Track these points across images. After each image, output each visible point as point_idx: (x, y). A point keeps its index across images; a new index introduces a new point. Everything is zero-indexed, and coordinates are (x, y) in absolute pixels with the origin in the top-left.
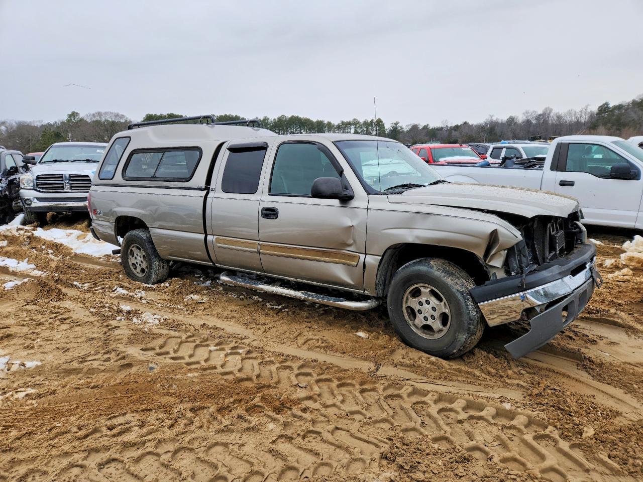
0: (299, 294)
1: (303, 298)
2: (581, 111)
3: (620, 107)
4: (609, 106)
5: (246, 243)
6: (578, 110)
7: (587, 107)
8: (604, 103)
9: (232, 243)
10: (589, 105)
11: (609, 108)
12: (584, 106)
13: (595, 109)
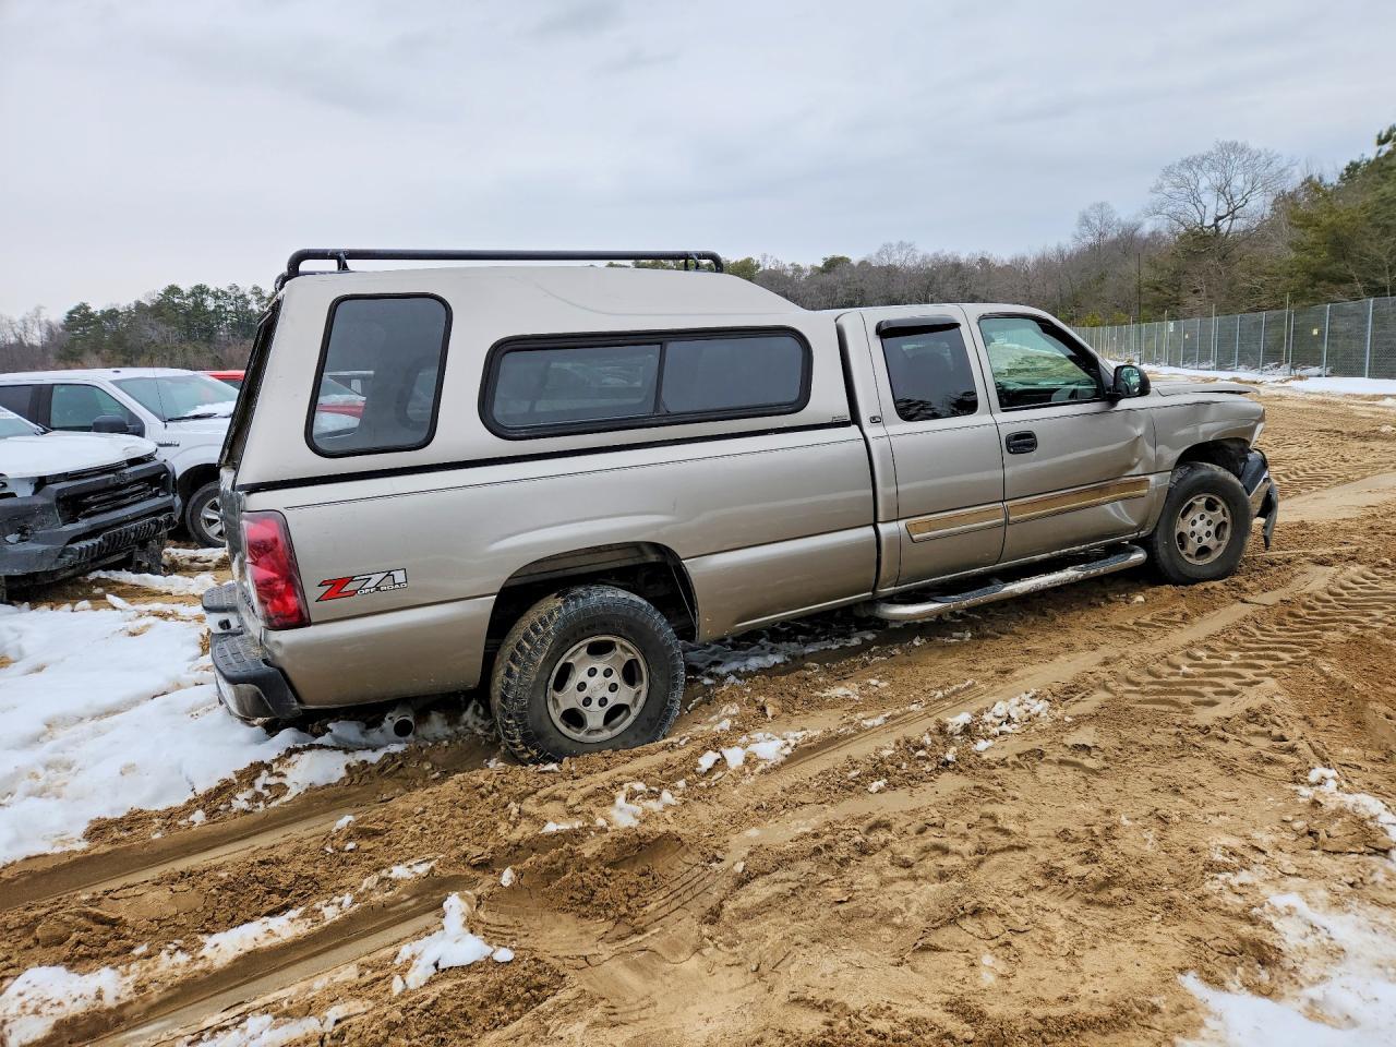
0: (1069, 574)
1: (1080, 576)
2: (24, 321)
3: (112, 315)
4: (90, 311)
5: (978, 512)
6: (17, 318)
7: (38, 311)
8: (77, 304)
9: (950, 522)
10: (42, 307)
11: (92, 315)
12: (31, 310)
13: (57, 315)
